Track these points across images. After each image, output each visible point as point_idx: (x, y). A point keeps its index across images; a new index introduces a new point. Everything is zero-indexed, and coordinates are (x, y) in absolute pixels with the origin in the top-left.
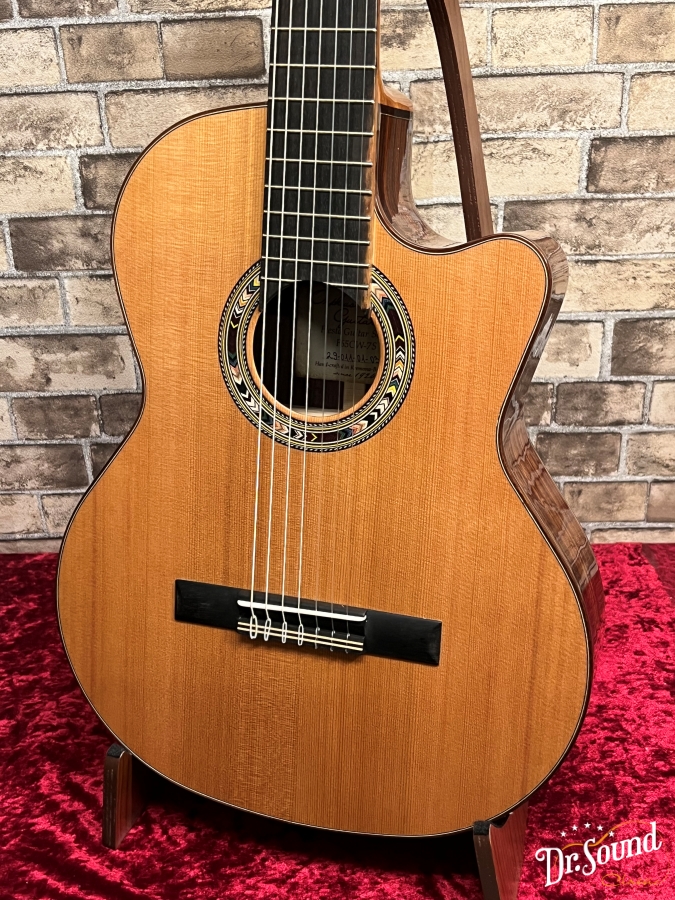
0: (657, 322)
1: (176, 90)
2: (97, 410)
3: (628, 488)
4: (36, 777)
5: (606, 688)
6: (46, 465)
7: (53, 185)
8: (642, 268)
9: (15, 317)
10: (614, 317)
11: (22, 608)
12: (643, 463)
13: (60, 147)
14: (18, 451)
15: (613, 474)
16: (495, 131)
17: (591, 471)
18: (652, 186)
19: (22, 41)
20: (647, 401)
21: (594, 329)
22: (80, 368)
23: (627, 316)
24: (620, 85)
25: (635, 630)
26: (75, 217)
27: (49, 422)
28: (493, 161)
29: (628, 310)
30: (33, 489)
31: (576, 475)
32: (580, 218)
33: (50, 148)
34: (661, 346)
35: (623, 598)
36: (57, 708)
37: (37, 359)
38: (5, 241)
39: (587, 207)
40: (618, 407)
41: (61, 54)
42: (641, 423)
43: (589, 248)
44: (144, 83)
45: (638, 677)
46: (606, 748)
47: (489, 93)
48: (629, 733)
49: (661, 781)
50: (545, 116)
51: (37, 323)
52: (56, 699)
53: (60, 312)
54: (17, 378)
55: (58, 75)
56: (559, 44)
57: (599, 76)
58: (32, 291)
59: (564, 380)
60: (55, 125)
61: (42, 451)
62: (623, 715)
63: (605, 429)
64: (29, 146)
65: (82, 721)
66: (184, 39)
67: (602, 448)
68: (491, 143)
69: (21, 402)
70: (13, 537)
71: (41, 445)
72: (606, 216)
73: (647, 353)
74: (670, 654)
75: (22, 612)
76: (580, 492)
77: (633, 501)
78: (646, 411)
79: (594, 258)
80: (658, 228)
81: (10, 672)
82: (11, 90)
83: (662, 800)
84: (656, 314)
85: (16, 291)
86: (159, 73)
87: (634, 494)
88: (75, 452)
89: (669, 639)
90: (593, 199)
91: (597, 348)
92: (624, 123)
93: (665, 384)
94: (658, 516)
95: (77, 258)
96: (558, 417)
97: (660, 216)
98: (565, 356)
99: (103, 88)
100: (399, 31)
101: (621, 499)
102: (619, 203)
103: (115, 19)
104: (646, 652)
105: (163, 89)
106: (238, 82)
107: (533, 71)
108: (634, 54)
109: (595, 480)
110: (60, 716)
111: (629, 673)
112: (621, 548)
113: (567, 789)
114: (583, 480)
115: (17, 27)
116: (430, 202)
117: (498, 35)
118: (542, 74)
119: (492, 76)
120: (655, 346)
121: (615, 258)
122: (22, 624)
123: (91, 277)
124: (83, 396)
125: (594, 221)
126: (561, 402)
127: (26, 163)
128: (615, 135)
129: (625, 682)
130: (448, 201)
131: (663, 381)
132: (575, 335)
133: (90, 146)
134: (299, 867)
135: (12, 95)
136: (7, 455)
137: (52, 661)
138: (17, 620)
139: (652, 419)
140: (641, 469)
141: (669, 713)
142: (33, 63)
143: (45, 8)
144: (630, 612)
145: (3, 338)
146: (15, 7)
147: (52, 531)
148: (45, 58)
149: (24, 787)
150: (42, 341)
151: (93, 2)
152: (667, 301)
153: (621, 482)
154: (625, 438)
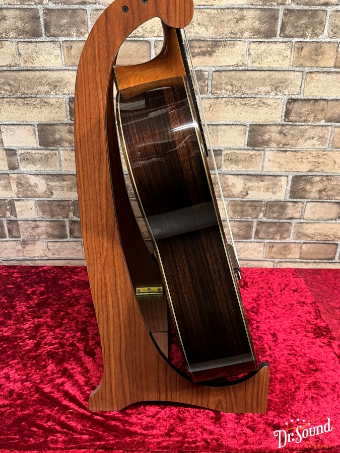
0: (310, 177)
2: (72, 206)
3: (293, 245)
4: (45, 366)
5: (286, 331)
6: (50, 229)
7: (57, 110)
8: (305, 154)
9: (38, 166)
10: (292, 174)
11: (38, 290)
12: (300, 235)
13: (61, 94)
14: (38, 223)
15: (287, 239)
16: (247, 94)
17: (278, 238)
18: (312, 120)
19: (46, 47)
20: (303, 210)
21: (284, 179)
22: (66, 189)
23: (297, 174)
24: (301, 77)
25: (297, 306)
26: (66, 124)
27: (52, 211)
28: (246, 107)
29: (298, 172)
30: (44, 239)
31: (272, 239)
32: (281, 132)
33: (56, 94)
34: (311, 187)
35: (291, 292)
36: (54, 335)
37: (47, 184)
38: (35, 133)
39: (284, 128)
40: (291, 212)
41: (63, 53)
42: (300, 219)
43: (283, 145)
45: (300, 327)
46: (288, 358)
47: (246, 78)
48: (297, 352)
49: (312, 374)
50: (269, 89)
51: (48, 169)
52: (53, 331)
53: (58, 164)
54: (38, 192)
55: (61, 62)
56: (277, 58)
57: (293, 73)
58: (46, 155)
59: (270, 200)
60: (59, 84)
61: (48, 223)
62: (294, 344)
63: (285, 221)
64: (47, 93)
65: (65, 341)
67: (284, 229)
68: (245, 99)
69: (39, 202)
70: (34, 258)
71: (48, 221)
72: (292, 132)
73: (305, 190)
74: (312, 317)
75: (38, 292)
76: (273, 246)
77: (295, 251)
78: (303, 214)
79: (285, 149)
80: (313, 138)
81: (33, 318)
82: (40, 68)
83: (314, 382)
84: (310, 174)
85: (39, 155)
87: (295, 248)
88: (62, 224)
89: (312, 310)
90: (287, 125)
91: (284, 187)
92: (302, 93)
93: (311, 203)
94: (304, 257)
95: (66, 142)
96: (267, 215)
97: (314, 133)
98: (271, 190)
100: (209, 49)
101: (290, 250)
102: (297, 127)
104: (302, 316)
107: (265, 69)
108: (308, 63)
109: (280, 241)
110: (55, 339)
111: (296, 325)
112: (289, 270)
114: (275, 241)
115: (44, 40)
116: (218, 123)
117: (251, 53)
118: (269, 70)
119: (248, 70)
120: (308, 187)
121: (294, 150)
122: (38, 297)
123: (72, 150)
124: (66, 200)
125: (287, 134)
126: (268, 209)
127: (46, 100)
128: (298, 98)
129: (294, 329)
130: (225, 123)
131: (310, 202)
132: (276, 181)
134: (160, 410)
135: (41, 70)
136: (33, 224)
137: (52, 314)
138: (36, 295)
139: (305, 217)
140: (299, 238)
141: (314, 344)
142: (50, 57)
143: (56, 32)
144: (295, 298)
145: (33, 175)
146: (43, 31)
147: (51, 257)
148: (56, 54)
149: (40, 371)
150: (50, 177)
151: (78, 31)
152: (315, 168)
153: (290, 243)
154: (293, 225)
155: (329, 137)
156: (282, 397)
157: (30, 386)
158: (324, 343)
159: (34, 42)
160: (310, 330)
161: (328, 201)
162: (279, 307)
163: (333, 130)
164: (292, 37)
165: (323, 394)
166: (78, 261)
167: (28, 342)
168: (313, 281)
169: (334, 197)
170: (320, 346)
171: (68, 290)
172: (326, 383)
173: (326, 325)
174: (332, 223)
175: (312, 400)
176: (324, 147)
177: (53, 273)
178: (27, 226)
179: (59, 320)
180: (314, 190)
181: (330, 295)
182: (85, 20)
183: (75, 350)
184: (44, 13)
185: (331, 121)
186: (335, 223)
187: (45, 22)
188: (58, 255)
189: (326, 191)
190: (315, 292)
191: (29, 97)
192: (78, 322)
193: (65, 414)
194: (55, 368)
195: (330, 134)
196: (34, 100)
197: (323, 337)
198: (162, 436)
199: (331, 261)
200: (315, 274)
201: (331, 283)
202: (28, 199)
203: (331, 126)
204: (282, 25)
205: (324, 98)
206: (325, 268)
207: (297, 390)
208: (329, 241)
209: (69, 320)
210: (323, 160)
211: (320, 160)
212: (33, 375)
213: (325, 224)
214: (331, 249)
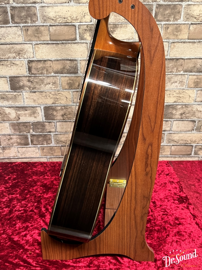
0: (175, 106)
1: (53, 44)
2: (32, 126)
3: (166, 147)
4: (15, 225)
5: (162, 200)
6: (19, 140)
7: (20, 68)
8: (172, 92)
9: (10, 102)
11: (12, 177)
12: (170, 141)
13: (22, 58)
14: (12, 136)
15: (163, 143)
18: (175, 71)
19: (13, 30)
20: (172, 126)
22: (27, 115)
24: (168, 45)
25: (169, 184)
26: (26, 76)
27: (20, 129)
29: (168, 103)
30: (15, 146)
33: (20, 58)
34: (176, 112)
35: (165, 176)
36: (21, 205)
37: (16, 113)
38: (8, 82)
40: (164, 127)
41: (23, 34)
42: (170, 131)
44: (45, 42)
45: (170, 197)
46: (163, 217)
48: (168, 213)
49: (177, 226)
51: (16, 104)
52: (21, 202)
53: (22, 101)
54: (11, 118)
55: (22, 39)
58: (15, 95)
60: (21, 52)
61: (18, 136)
62: (166, 208)
64: (14, 58)
65: (28, 209)
66: (55, 30)
69: (12, 124)
70: (10, 158)
71: (17, 135)
73: (172, 113)
74: (178, 191)
75: (12, 178)
77: (167, 150)
78: (171, 128)
80: (176, 82)
81: (9, 195)
82: (9, 43)
83: (178, 231)
84: (175, 104)
85: (11, 95)
86: (49, 39)
87: (167, 148)
88: (26, 137)
89: (177, 187)
92: (169, 55)
93: (176, 121)
94: (173, 154)
95: (27, 87)
97: (177, 79)
99: (34, 43)
100: (112, 29)
101: (164, 150)
102: (167, 76)
103: (37, 25)
104: (171, 190)
105: (50, 43)
106: (69, 42)
108: (172, 37)
110: (22, 207)
111: (167, 196)
112: (164, 162)
113: (153, 228)
115: (11, 26)
120: (174, 112)
122: (12, 182)
123: (31, 92)
124: (28, 122)
127: (13, 62)
128: (166, 58)
129: (167, 198)
133: (30, 58)
136: (8, 137)
137: (20, 192)
138: (11, 180)
139: (173, 130)
140: (169, 142)
141: (178, 207)
142: (15, 36)
143: (18, 21)
144: (167, 179)
145: (8, 107)
146: (11, 20)
147: (20, 157)
148: (18, 34)
149: (12, 227)
150: (18, 108)
151: (31, 20)
152: (177, 100)
153: (164, 145)
154: (166, 134)
155: (186, 81)
156: (158, 241)
157: (5, 237)
158: (184, 207)
159: (5, 27)
160: (176, 199)
161: (187, 120)
162: (158, 185)
163: (188, 77)
164: (161, 21)
165: (183, 239)
166: (37, 159)
167: (5, 210)
168: (178, 169)
169: (190, 118)
170: (182, 209)
171: (30, 177)
172: (185, 232)
173: (186, 195)
174: (189, 133)
175: (177, 243)
176: (183, 87)
177: (21, 166)
178: (5, 138)
179: (25, 196)
180: (178, 113)
181: (189, 177)
182: (35, 13)
183: (33, 214)
184: (11, 9)
185: (187, 72)
186: (191, 133)
187: (11, 14)
188: (25, 155)
189: (185, 114)
190: (179, 175)
191: (3, 61)
192: (35, 196)
193: (27, 254)
194: (21, 225)
195: (186, 80)
196: (6, 62)
197: (184, 203)
198: (85, 267)
199: (189, 156)
200: (180, 164)
201: (189, 170)
202: (5, 122)
203: (187, 75)
204: (155, 14)
205: (182, 58)
206: (186, 160)
207: (168, 237)
208: (187, 144)
209: (31, 195)
210: (183, 95)
211: (181, 96)
212: (8, 230)
213: (185, 134)
214: (189, 149)
